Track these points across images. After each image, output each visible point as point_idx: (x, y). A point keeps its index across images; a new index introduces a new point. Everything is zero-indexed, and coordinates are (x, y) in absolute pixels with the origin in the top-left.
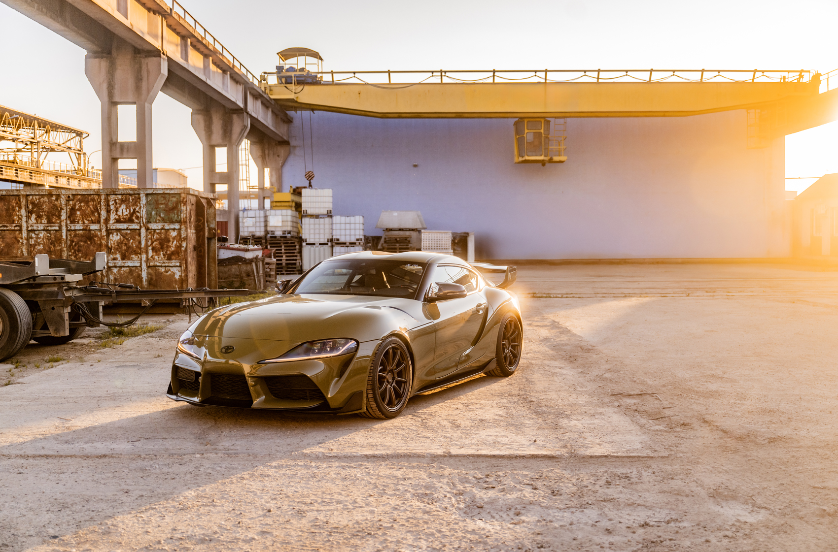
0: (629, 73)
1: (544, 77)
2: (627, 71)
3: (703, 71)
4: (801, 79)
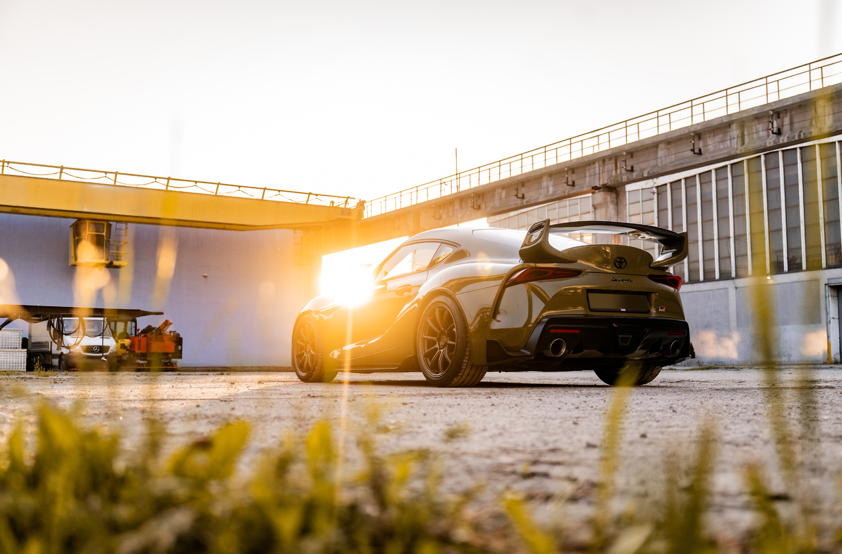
0: (198, 184)
1: (114, 179)
2: (196, 182)
3: (265, 189)
4: (347, 205)
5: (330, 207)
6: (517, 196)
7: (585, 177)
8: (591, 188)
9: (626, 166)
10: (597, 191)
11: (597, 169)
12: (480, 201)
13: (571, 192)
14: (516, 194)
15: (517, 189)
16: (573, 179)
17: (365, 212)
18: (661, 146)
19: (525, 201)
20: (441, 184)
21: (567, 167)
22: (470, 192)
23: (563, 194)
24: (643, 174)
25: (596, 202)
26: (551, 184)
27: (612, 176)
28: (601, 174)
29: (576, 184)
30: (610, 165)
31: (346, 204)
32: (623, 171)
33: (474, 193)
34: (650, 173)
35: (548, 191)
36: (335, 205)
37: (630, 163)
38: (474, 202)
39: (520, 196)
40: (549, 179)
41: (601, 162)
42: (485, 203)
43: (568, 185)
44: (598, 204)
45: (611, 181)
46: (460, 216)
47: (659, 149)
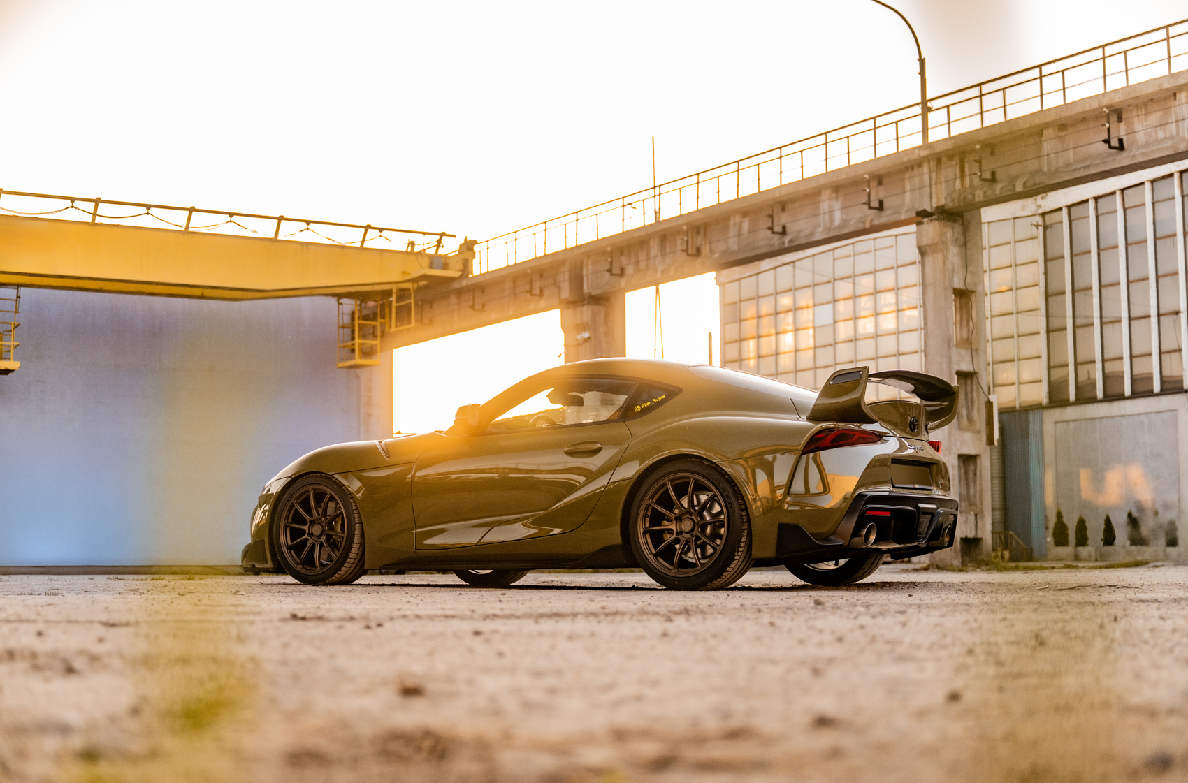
0: (152, 210)
2: (148, 207)
3: (280, 219)
4: (440, 248)
5: (406, 252)
6: (771, 229)
7: (904, 192)
8: (914, 215)
9: (981, 171)
10: (926, 220)
11: (926, 177)
12: (699, 240)
13: (877, 222)
14: (769, 224)
15: (771, 217)
16: (881, 197)
17: (475, 262)
18: (1048, 133)
19: (787, 239)
20: (623, 206)
21: (869, 173)
22: (680, 222)
23: (861, 226)
24: (1014, 186)
25: (925, 242)
26: (837, 205)
27: (955, 191)
28: (933, 187)
29: (886, 205)
30: (951, 170)
31: (438, 246)
32: (977, 181)
33: (687, 224)
34: (1029, 184)
35: (832, 220)
36: (417, 249)
37: (989, 164)
38: (687, 241)
39: (778, 229)
40: (834, 195)
41: (933, 164)
42: (710, 243)
43: (870, 208)
44: (929, 246)
45: (953, 200)
46: (660, 268)
47: (1044, 139)
